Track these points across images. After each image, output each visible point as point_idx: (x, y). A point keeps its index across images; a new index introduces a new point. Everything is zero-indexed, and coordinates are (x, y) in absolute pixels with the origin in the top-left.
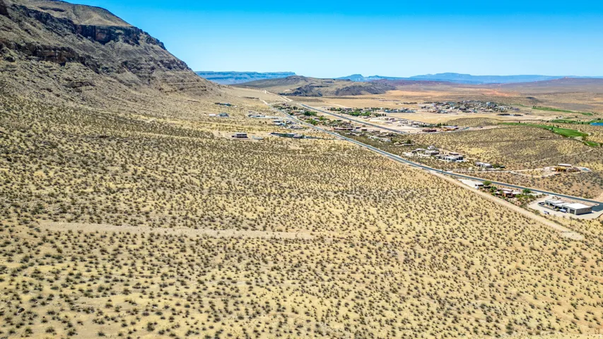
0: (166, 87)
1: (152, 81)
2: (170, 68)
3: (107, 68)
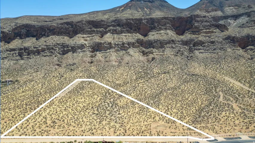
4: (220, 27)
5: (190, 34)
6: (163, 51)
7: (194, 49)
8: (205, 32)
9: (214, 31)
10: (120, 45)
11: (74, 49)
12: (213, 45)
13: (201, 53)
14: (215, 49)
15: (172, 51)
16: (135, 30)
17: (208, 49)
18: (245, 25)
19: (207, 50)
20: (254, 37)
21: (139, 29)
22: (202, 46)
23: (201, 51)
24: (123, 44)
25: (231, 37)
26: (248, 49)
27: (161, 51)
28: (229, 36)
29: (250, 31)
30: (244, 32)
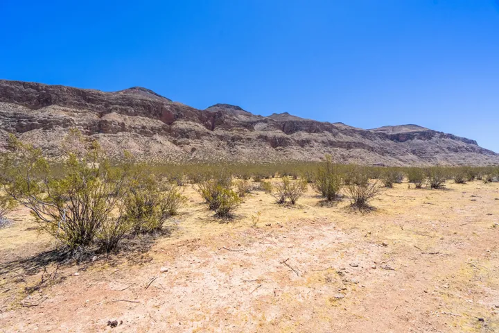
2: (457, 152)
3: (394, 153)
4: (249, 127)
5: (222, 129)
6: (202, 143)
7: (234, 144)
8: (237, 129)
9: (245, 130)
10: (139, 129)
11: (46, 125)
12: (250, 142)
13: (244, 148)
14: (254, 146)
15: (212, 143)
16: (155, 115)
17: (248, 145)
18: (267, 129)
21: (161, 115)
23: (242, 146)
24: (144, 127)
25: (263, 136)
26: (278, 149)
27: (199, 142)
28: (260, 135)
29: (275, 134)
30: (271, 134)
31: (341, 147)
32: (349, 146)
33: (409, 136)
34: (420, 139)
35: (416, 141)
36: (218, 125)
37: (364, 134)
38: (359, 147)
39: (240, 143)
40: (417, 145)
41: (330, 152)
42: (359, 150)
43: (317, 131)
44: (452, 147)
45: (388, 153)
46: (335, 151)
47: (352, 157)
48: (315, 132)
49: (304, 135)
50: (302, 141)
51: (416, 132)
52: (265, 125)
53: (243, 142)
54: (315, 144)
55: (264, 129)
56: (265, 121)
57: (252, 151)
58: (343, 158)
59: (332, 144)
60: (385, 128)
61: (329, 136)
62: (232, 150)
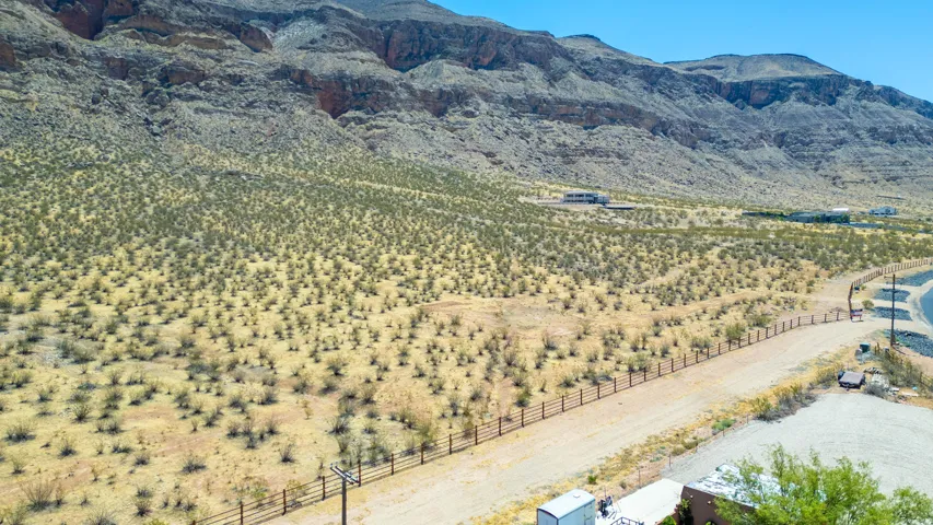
0: (850, 174)
1: (824, 163)
2: (892, 142)
3: (725, 142)
4: (246, 33)
5: (132, 36)
6: (19, 85)
7: (169, 94)
8: (195, 38)
9: (228, 43)
12: (238, 88)
13: (204, 111)
14: (250, 105)
15: (68, 88)
17: (225, 99)
18: (319, 45)
19: (224, 105)
20: (358, 81)
22: (201, 89)
23: (201, 104)
25: (294, 71)
26: (348, 120)
27: (9, 83)
28: (287, 66)
29: (342, 64)
30: (326, 64)
31: (566, 118)
32: (590, 116)
33: (777, 91)
34: (805, 100)
35: (793, 105)
36: (116, 20)
37: (653, 77)
38: (623, 121)
39: (193, 91)
40: (792, 117)
41: (525, 136)
42: (618, 129)
43: (498, 62)
44: (883, 128)
45: (711, 140)
46: (546, 130)
47: (593, 152)
48: (489, 67)
49: (450, 74)
50: (441, 92)
51: (796, 80)
52: (314, 30)
53: (208, 89)
54: (484, 106)
55: (310, 46)
56: (320, 17)
57: (239, 123)
58: (565, 156)
59: (539, 108)
60: (718, 62)
61: (534, 81)
62: (159, 116)
